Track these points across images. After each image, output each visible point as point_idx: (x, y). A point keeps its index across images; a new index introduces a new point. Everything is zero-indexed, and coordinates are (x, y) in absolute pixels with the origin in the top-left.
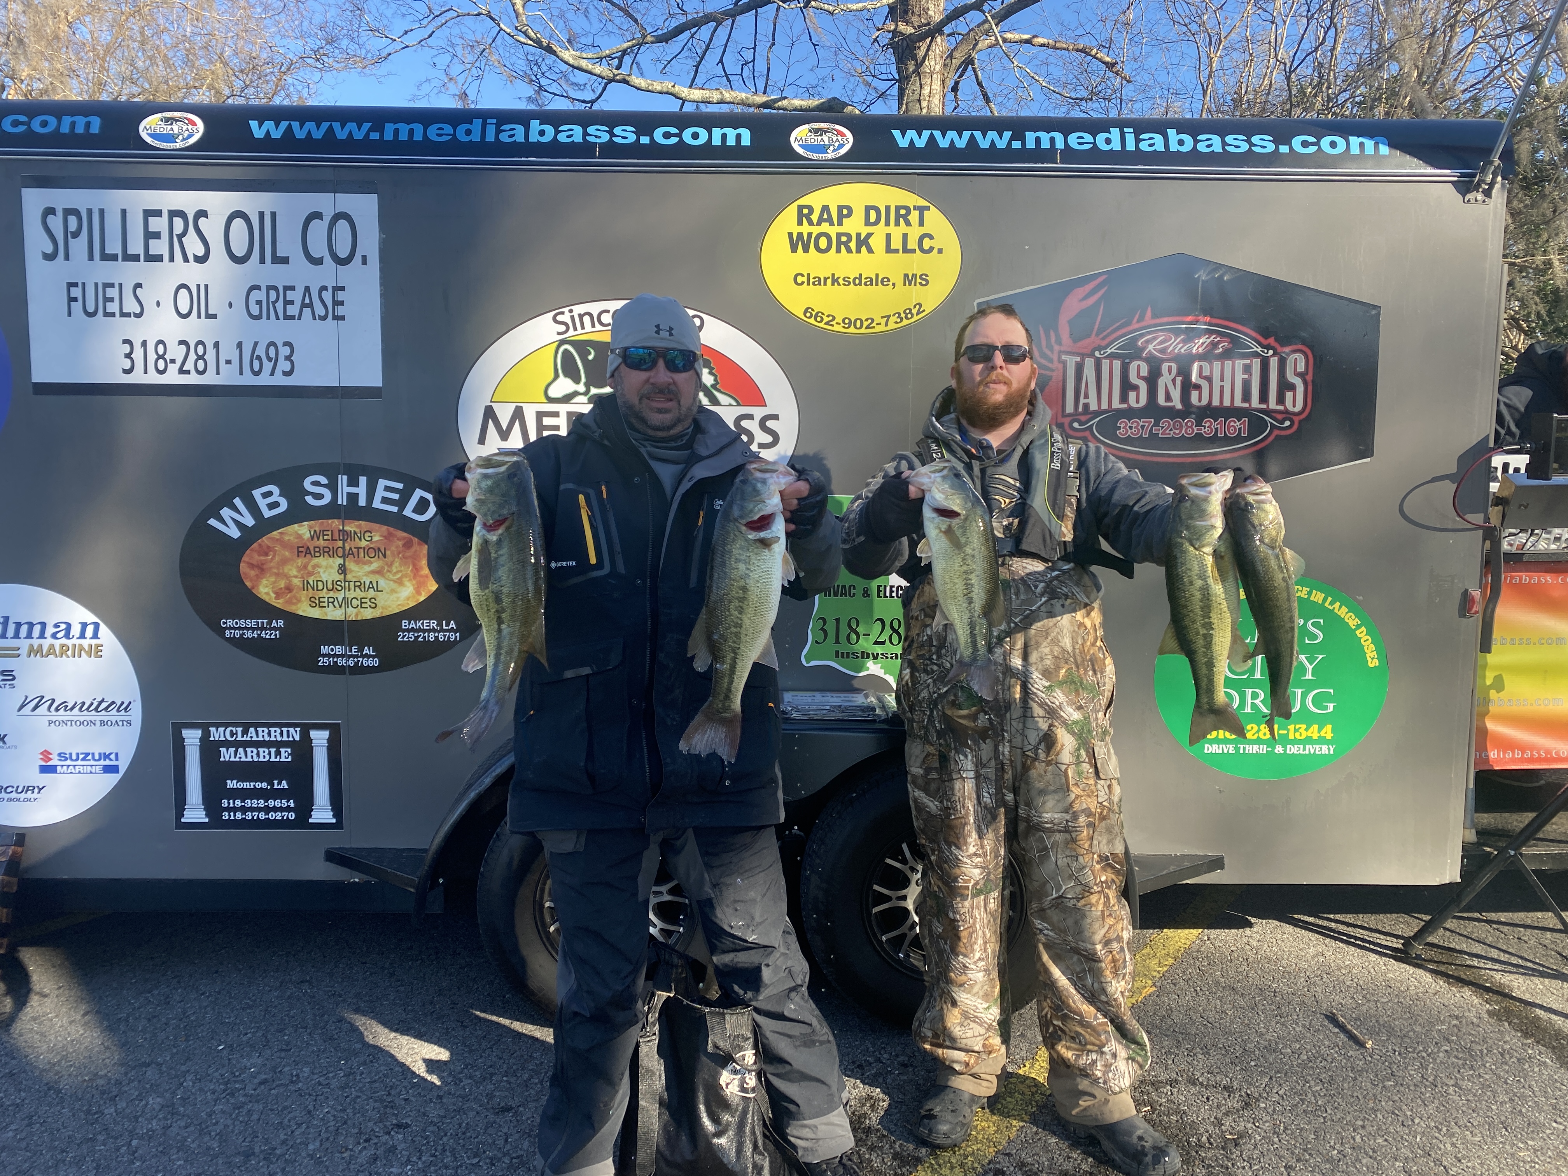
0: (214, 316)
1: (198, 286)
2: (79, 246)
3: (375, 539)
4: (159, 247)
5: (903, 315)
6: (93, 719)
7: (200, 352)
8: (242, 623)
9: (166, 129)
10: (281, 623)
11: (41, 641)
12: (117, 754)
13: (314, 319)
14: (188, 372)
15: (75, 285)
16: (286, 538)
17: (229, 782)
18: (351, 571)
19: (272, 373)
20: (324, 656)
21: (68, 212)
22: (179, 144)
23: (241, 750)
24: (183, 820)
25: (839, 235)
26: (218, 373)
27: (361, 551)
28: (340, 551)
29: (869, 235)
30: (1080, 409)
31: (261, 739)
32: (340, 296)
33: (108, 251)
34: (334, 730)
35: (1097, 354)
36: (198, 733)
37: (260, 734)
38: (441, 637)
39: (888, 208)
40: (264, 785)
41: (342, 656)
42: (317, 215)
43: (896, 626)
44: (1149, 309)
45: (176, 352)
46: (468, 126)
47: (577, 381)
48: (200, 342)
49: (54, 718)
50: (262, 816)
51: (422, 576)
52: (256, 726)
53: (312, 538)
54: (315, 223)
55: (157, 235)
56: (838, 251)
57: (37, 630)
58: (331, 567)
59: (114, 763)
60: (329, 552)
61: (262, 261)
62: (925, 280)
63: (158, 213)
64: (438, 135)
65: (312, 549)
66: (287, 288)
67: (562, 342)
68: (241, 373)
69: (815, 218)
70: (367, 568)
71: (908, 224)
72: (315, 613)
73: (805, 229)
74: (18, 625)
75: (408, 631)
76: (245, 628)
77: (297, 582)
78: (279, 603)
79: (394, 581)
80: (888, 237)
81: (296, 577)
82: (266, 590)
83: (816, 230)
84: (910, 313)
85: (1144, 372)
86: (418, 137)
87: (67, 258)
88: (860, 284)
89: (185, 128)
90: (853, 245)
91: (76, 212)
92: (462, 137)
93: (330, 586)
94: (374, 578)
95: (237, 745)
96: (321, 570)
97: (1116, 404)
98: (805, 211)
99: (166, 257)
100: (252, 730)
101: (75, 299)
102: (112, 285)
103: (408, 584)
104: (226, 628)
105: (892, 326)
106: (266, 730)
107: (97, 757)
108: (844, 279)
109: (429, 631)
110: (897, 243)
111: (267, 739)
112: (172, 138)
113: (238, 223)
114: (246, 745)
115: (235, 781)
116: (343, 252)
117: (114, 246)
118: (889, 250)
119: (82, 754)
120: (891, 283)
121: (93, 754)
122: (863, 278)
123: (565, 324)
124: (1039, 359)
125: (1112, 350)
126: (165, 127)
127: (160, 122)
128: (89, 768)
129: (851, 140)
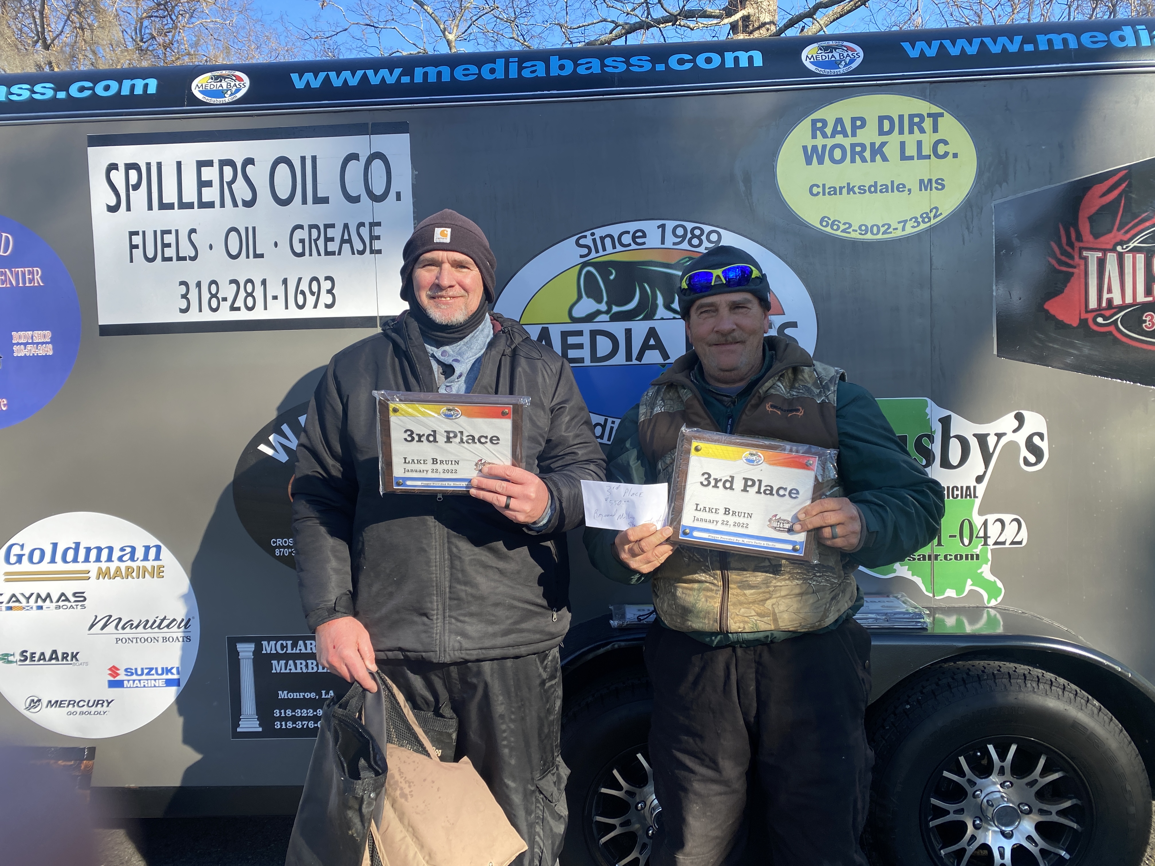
0: (262, 256)
1: (247, 229)
2: (139, 197)
4: (210, 194)
5: (920, 220)
6: (156, 635)
7: (249, 290)
8: (290, 542)
9: (216, 86)
11: (109, 564)
12: (178, 669)
13: (353, 253)
14: (238, 309)
15: (136, 233)
17: (280, 692)
19: (315, 306)
21: (129, 167)
22: (228, 99)
23: (291, 662)
24: (239, 730)
25: (853, 146)
26: (266, 308)
29: (883, 144)
30: (1104, 304)
31: (309, 651)
32: (377, 231)
33: (165, 201)
36: (251, 647)
39: (901, 117)
40: (313, 695)
42: (354, 157)
45: (228, 291)
46: (492, 65)
47: (599, 300)
48: (249, 281)
49: (121, 636)
50: (311, 725)
54: (352, 163)
55: (209, 184)
56: (853, 161)
57: (105, 554)
59: (175, 677)
61: (304, 202)
62: (940, 184)
63: (209, 163)
64: (465, 75)
66: (327, 226)
67: (585, 265)
68: (287, 308)
69: (829, 131)
71: (922, 131)
73: (820, 141)
74: (88, 550)
80: (903, 144)
83: (830, 142)
84: (927, 216)
86: (446, 78)
87: (129, 209)
88: (876, 192)
89: (232, 84)
90: (867, 154)
91: (136, 167)
92: (486, 75)
95: (287, 657)
97: (1141, 298)
98: (819, 125)
99: (217, 204)
100: (301, 643)
101: (136, 247)
102: (169, 232)
104: (276, 547)
105: (909, 230)
107: (160, 672)
108: (859, 188)
110: (911, 150)
112: (221, 94)
113: (283, 169)
114: (295, 657)
115: (285, 692)
116: (378, 189)
117: (170, 196)
118: (904, 157)
119: (146, 668)
120: (906, 189)
121: (156, 669)
122: (878, 186)
123: (587, 247)
124: (1059, 256)
125: (1135, 244)
126: (215, 84)
127: (211, 80)
128: (153, 681)
129: (862, 54)
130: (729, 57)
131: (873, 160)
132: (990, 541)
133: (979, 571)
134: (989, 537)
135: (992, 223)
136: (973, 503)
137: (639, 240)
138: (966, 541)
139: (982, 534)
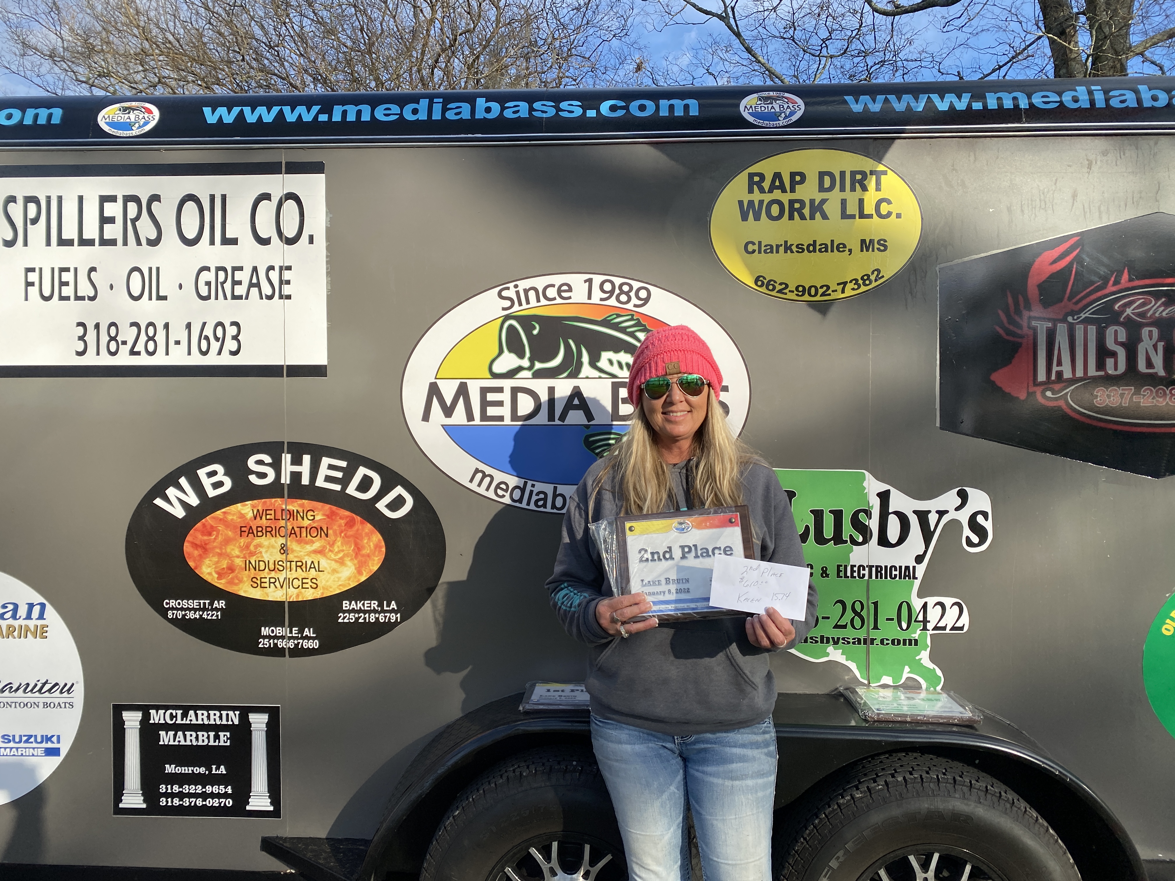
0: (165, 298)
1: (150, 269)
2: (38, 232)
3: (317, 518)
4: (112, 231)
5: (860, 282)
6: (36, 700)
7: (151, 334)
8: (185, 603)
9: (123, 118)
10: (222, 604)
12: (59, 737)
13: (261, 298)
14: (138, 353)
15: (33, 270)
16: (230, 517)
17: (167, 766)
18: (293, 551)
19: (219, 353)
20: (265, 637)
21: (29, 199)
22: (135, 132)
23: (180, 734)
24: (121, 806)
26: (167, 354)
27: (304, 530)
28: (283, 532)
30: (1053, 377)
31: (200, 722)
32: (287, 276)
33: (65, 237)
34: (273, 713)
35: (1070, 319)
36: (138, 715)
37: (200, 717)
38: (382, 618)
39: (843, 174)
40: (202, 770)
41: (283, 637)
42: (266, 197)
43: (858, 607)
44: (1126, 271)
45: (128, 334)
46: (413, 106)
47: (521, 356)
48: (151, 324)
50: (199, 802)
51: (363, 556)
52: (196, 708)
53: (255, 518)
54: (264, 204)
55: (111, 220)
58: (273, 547)
59: (56, 746)
60: (269, 531)
61: (212, 242)
63: (113, 199)
64: (386, 115)
65: (254, 528)
66: (235, 269)
67: (507, 318)
68: (189, 353)
69: (766, 185)
70: (309, 548)
72: (256, 594)
73: (757, 197)
75: (349, 611)
76: (188, 609)
77: (239, 562)
78: (221, 584)
79: (336, 561)
80: (844, 202)
81: (238, 557)
82: (209, 570)
83: (767, 198)
84: (868, 279)
85: (1122, 336)
87: (26, 244)
89: (141, 116)
91: (35, 200)
92: (409, 116)
93: (272, 567)
94: (316, 558)
95: (176, 728)
96: (263, 550)
97: (1093, 372)
98: (756, 179)
99: (120, 242)
100: (191, 713)
101: (32, 284)
102: (67, 270)
103: (349, 563)
104: (169, 609)
105: (848, 292)
106: (205, 713)
107: (39, 740)
109: (370, 612)
110: (852, 209)
111: (206, 722)
112: (129, 126)
113: (190, 207)
114: (184, 728)
115: (173, 766)
116: (290, 232)
117: (70, 232)
118: (845, 216)
119: (25, 736)
120: (847, 249)
121: (36, 736)
122: (818, 244)
123: (510, 299)
124: (1007, 325)
125: (1087, 315)
126: (123, 116)
127: (118, 112)
128: (31, 750)
129: (803, 107)
130: (664, 103)
131: (812, 217)
132: (930, 626)
133: (917, 658)
134: (929, 622)
135: (936, 287)
136: (912, 585)
137: (564, 295)
138: (904, 625)
139: (921, 618)
